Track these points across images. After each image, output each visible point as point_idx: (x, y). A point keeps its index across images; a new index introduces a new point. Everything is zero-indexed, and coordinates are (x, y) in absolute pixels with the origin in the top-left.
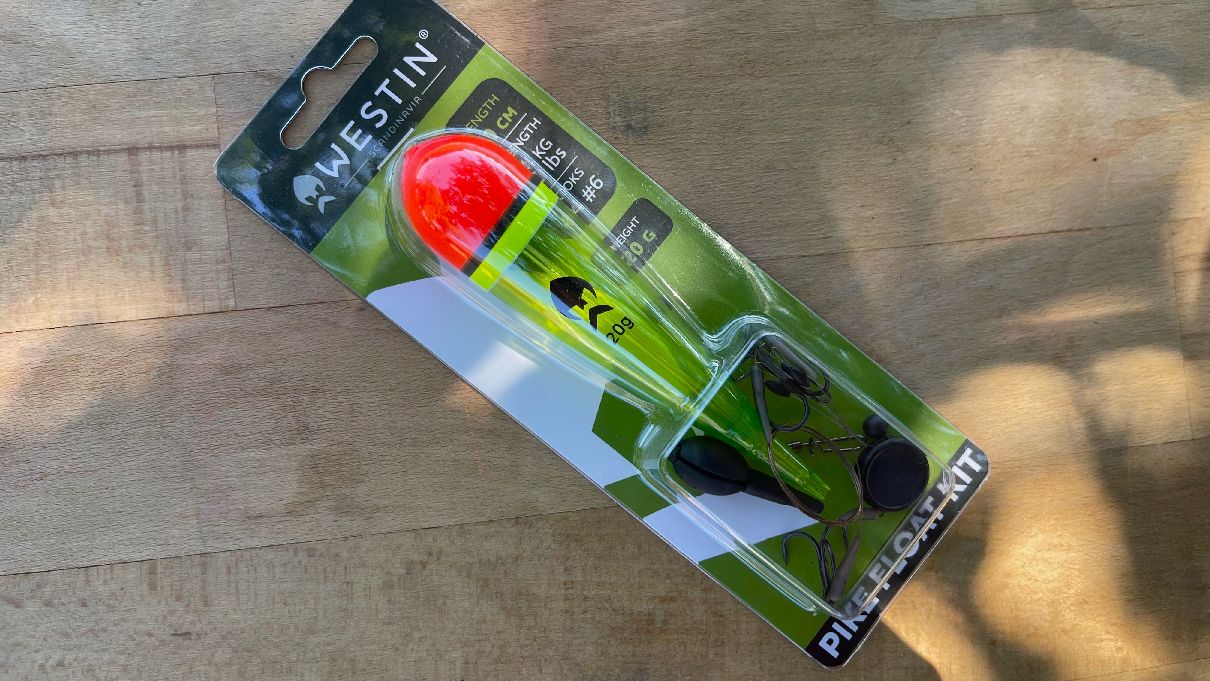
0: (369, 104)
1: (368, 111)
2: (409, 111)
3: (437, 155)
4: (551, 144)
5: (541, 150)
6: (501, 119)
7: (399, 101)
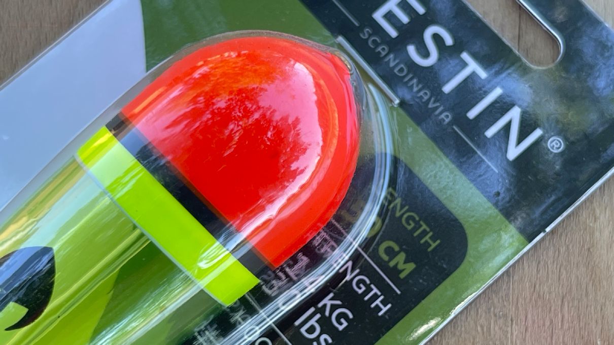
0: (449, 41)
1: (437, 38)
2: (429, 100)
3: (321, 104)
4: (341, 328)
5: (334, 308)
6: (397, 248)
7: (448, 88)
